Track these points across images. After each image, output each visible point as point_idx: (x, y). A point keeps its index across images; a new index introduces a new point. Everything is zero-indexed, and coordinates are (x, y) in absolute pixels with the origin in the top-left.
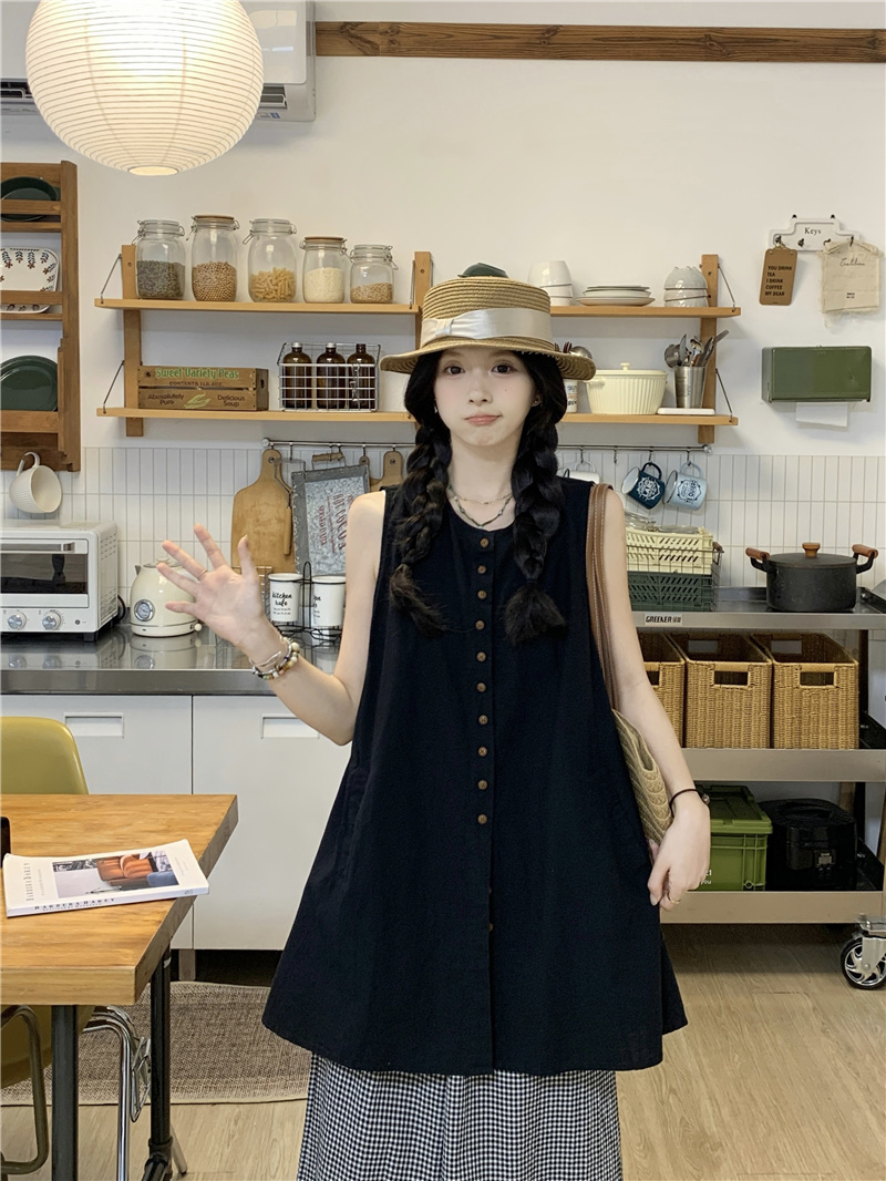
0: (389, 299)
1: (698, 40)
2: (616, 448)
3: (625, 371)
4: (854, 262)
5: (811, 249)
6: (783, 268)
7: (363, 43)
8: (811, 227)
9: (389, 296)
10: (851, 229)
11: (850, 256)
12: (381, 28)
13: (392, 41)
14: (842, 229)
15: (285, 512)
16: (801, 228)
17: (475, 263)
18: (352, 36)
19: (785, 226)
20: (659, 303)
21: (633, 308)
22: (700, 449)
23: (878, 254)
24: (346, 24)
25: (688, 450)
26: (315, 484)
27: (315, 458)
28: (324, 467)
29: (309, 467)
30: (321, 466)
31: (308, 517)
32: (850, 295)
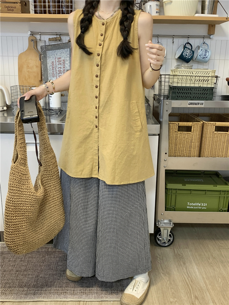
2: (173, 36)
15: (38, 63)
22: (209, 37)
25: (204, 37)
26: (51, 52)
27: (50, 40)
28: (54, 44)
29: (47, 44)
30: (53, 43)
31: (48, 65)
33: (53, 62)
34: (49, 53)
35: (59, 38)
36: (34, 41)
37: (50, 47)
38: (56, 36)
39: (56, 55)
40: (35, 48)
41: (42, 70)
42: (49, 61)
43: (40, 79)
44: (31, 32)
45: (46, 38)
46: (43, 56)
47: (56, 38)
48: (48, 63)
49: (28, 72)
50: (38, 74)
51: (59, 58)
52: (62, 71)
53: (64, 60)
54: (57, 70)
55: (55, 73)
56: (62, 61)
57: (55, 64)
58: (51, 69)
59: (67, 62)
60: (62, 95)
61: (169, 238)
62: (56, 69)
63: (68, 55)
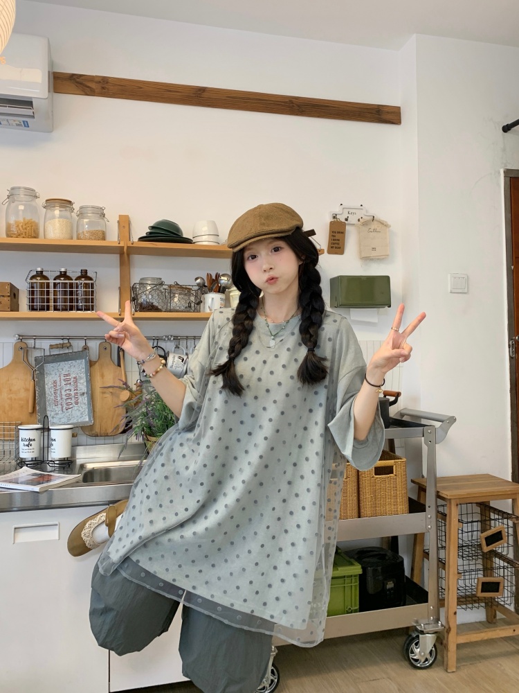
0: (104, 238)
1: (286, 103)
4: (375, 230)
5: (352, 223)
6: (339, 232)
7: (85, 88)
8: (351, 211)
9: (103, 236)
10: (372, 212)
11: (373, 227)
12: (97, 79)
13: (103, 88)
14: (367, 212)
15: (30, 383)
16: (346, 211)
18: (77, 82)
19: (337, 210)
23: (386, 226)
24: (73, 75)
26: (52, 365)
27: (52, 347)
28: (58, 353)
29: (47, 353)
30: (56, 352)
31: (46, 386)
32: (374, 249)
33: (55, 382)
34: (49, 367)
35: (68, 345)
36: (23, 349)
37: (51, 358)
38: (61, 342)
39: (61, 370)
40: (25, 359)
41: (37, 395)
42: (49, 381)
43: (30, 410)
44: (19, 336)
45: (45, 344)
46: (37, 373)
47: (63, 344)
48: (46, 382)
49: (11, 399)
50: (28, 402)
51: (67, 375)
52: (73, 395)
53: (75, 378)
54: (63, 393)
55: (59, 398)
56: (72, 380)
57: (58, 383)
58: (53, 393)
59: (82, 381)
60: (73, 436)
61: (272, 678)
62: (61, 392)
63: (83, 370)
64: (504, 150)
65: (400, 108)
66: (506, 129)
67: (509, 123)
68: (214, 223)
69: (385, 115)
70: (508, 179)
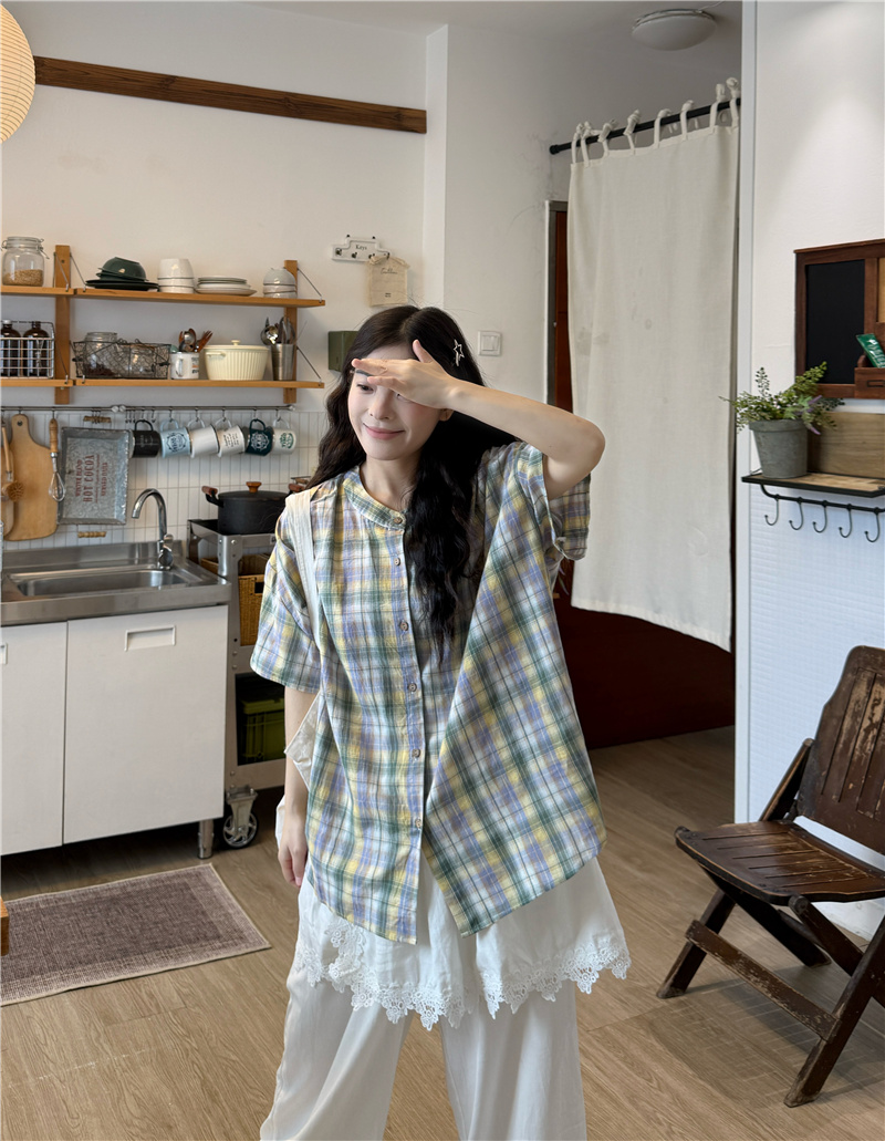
0: (39, 282)
1: (280, 100)
2: (223, 408)
3: (236, 346)
4: (390, 271)
5: (361, 260)
8: (360, 245)
9: (38, 279)
10: (389, 247)
11: (387, 267)
14: (381, 247)
16: (354, 245)
17: (112, 257)
19: (343, 243)
20: (259, 294)
21: (241, 297)
22: (287, 407)
23: (406, 266)
25: (277, 408)
32: (388, 295)
64: (551, 176)
65: (424, 112)
66: (555, 150)
67: (559, 143)
68: (187, 261)
69: (407, 121)
70: (554, 214)
